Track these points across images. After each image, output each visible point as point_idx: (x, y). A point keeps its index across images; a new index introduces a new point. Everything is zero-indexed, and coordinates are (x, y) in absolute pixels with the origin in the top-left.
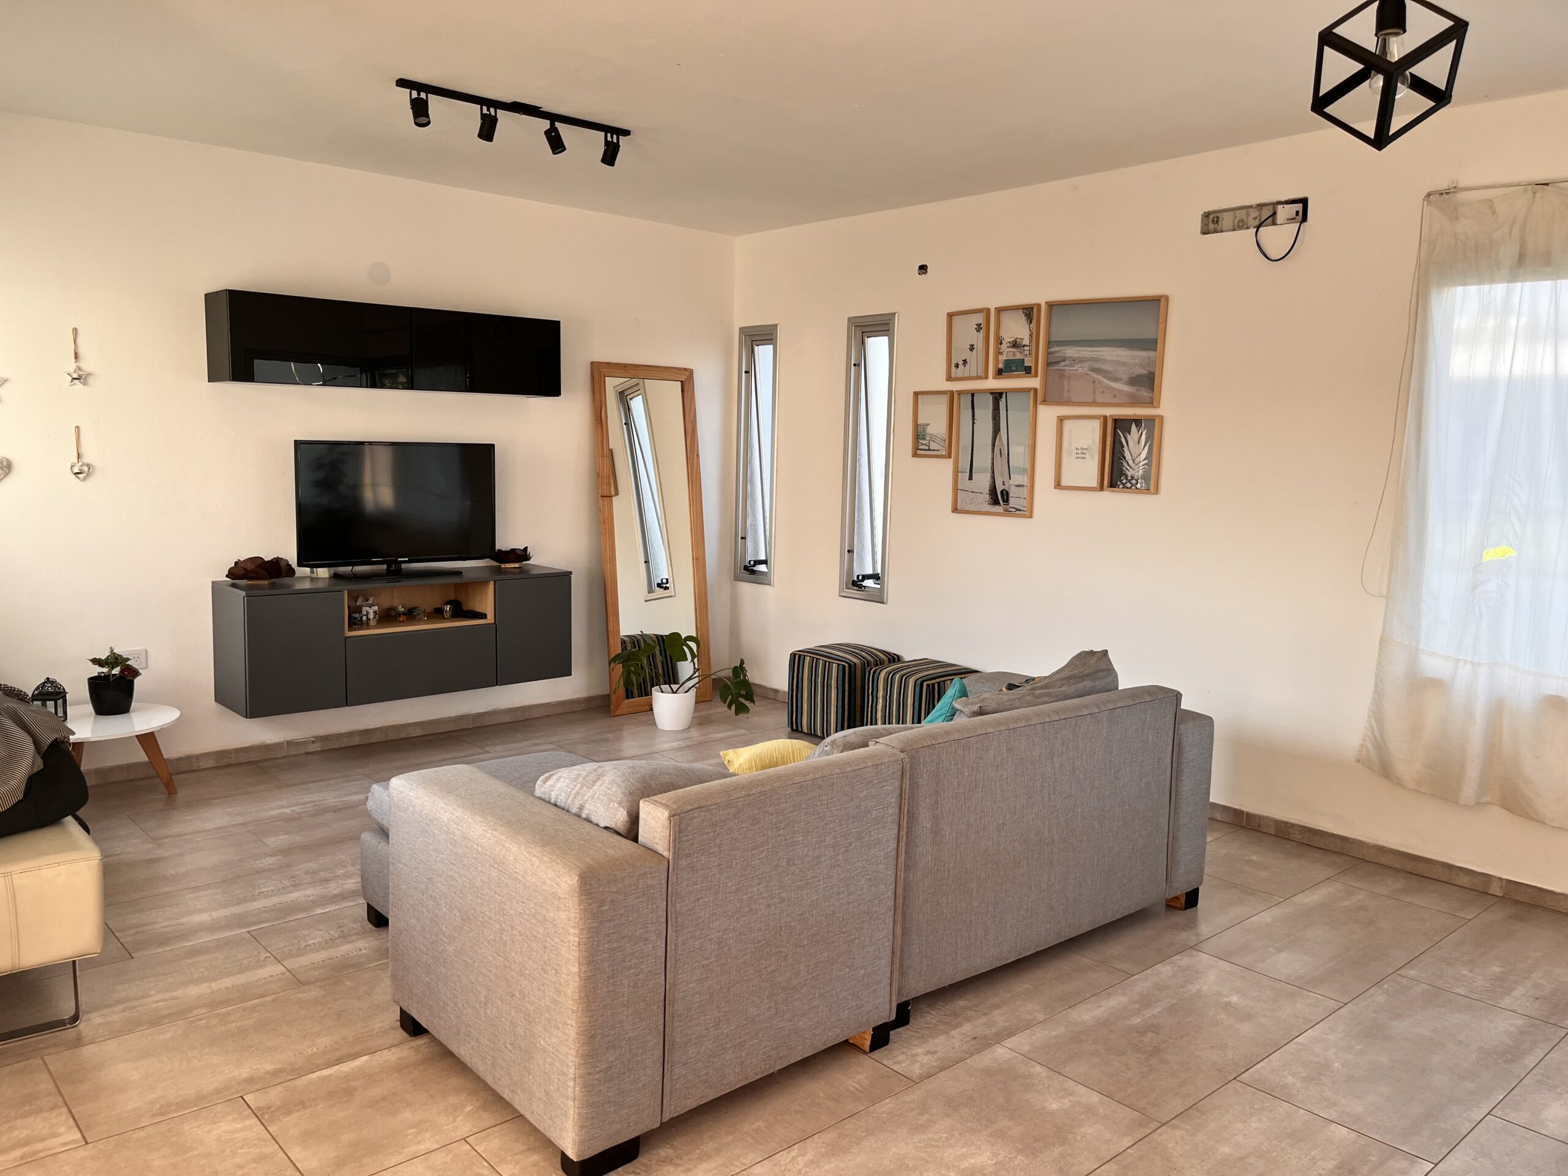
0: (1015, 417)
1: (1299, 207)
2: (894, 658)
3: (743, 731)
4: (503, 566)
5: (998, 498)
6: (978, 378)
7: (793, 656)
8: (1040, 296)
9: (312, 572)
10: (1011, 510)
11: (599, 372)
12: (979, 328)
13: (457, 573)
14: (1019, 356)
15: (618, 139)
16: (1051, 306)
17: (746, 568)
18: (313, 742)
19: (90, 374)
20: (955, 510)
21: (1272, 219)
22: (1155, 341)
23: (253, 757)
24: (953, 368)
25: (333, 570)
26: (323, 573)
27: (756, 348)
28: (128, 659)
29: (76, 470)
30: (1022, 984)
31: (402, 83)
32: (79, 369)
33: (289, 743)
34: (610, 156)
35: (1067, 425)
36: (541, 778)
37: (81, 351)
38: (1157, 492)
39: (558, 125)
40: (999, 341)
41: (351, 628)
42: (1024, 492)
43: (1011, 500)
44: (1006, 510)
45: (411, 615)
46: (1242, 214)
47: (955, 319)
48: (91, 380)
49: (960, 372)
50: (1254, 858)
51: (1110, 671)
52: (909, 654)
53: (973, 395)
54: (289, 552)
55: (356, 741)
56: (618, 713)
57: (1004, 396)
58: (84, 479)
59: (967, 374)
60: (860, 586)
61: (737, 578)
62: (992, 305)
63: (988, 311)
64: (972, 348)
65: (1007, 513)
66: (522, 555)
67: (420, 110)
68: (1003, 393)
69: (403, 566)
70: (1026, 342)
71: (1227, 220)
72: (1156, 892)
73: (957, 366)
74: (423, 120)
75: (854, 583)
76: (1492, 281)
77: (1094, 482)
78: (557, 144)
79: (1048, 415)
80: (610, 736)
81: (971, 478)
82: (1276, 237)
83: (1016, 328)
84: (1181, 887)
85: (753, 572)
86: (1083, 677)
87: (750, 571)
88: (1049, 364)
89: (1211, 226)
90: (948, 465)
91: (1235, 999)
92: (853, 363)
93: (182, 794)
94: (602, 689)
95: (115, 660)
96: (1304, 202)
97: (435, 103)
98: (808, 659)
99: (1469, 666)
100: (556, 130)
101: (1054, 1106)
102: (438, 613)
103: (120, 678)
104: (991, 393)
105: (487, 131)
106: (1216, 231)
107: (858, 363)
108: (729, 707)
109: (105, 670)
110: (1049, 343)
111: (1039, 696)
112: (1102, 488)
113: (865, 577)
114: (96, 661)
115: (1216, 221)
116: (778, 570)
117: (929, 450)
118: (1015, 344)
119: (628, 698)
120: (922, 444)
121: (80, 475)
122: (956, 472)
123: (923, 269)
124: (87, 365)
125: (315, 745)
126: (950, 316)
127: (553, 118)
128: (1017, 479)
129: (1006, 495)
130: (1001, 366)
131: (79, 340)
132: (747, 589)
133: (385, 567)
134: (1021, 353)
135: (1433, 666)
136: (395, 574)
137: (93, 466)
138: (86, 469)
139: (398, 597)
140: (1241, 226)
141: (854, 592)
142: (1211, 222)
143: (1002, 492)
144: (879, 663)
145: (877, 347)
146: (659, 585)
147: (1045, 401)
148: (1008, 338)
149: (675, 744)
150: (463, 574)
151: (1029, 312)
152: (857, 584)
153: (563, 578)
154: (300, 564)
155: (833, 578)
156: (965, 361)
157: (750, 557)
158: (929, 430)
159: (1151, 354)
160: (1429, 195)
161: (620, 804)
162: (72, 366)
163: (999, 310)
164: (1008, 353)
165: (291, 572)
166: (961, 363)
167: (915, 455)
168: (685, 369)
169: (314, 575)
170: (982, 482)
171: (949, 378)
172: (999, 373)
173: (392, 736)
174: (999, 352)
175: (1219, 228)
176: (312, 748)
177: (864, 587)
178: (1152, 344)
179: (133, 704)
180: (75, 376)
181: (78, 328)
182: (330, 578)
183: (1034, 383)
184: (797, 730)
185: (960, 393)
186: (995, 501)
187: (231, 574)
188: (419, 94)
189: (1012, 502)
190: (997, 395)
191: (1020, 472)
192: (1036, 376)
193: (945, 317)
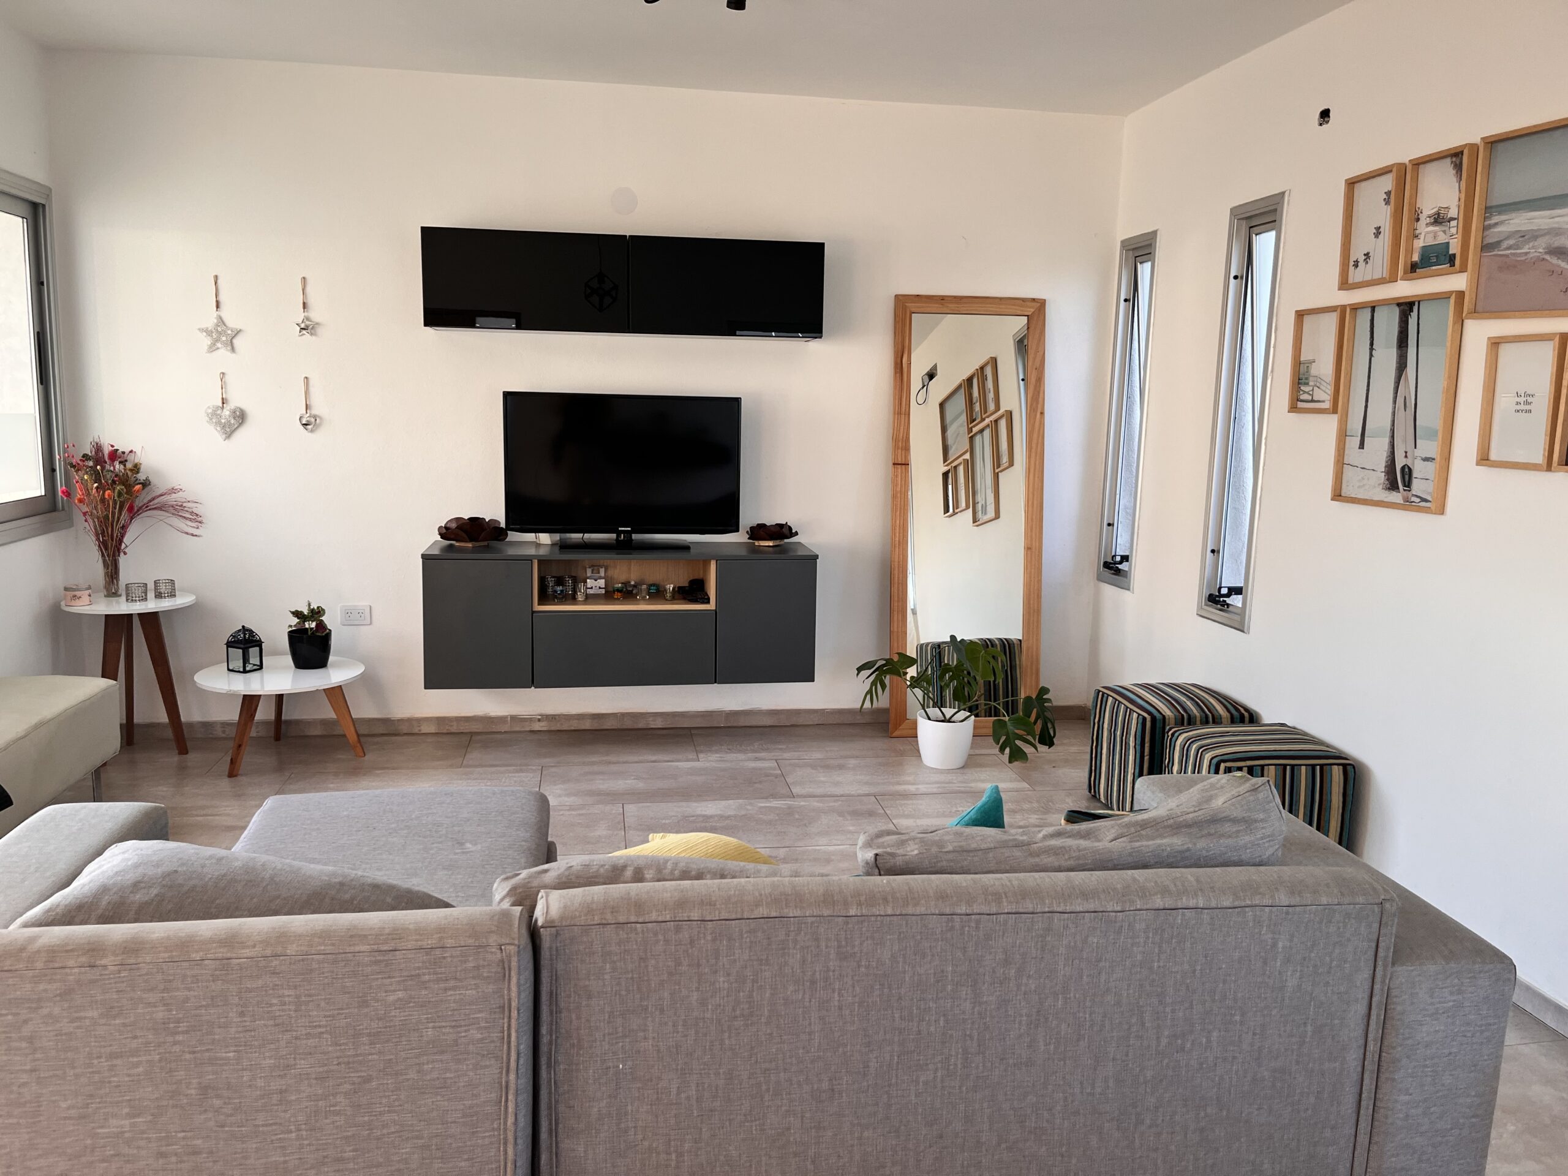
4: (757, 543)
6: (1382, 281)
8: (1476, 130)
9: (529, 537)
10: (1413, 499)
11: (903, 307)
12: (1387, 198)
13: (685, 548)
14: (1442, 238)
16: (1493, 143)
17: (1109, 564)
18: (539, 720)
19: (317, 324)
20: (1338, 495)
24: (1351, 268)
25: (557, 537)
26: (544, 539)
27: (1138, 267)
28: (322, 615)
29: (304, 421)
32: (308, 319)
37: (311, 302)
40: (1415, 216)
41: (539, 605)
42: (1435, 470)
43: (1415, 482)
44: (1407, 500)
47: (1357, 190)
48: (319, 330)
49: (1361, 273)
52: (1271, 715)
53: (1373, 309)
56: (896, 733)
57: (1415, 308)
58: (311, 431)
59: (1368, 277)
60: (1225, 604)
61: (1099, 578)
62: (1405, 159)
63: (1402, 167)
64: (1378, 232)
65: (1408, 505)
66: (782, 532)
68: (1415, 303)
69: (634, 536)
70: (1455, 211)
73: (1355, 263)
75: (1218, 599)
77: (1539, 458)
79: (1478, 338)
81: (1362, 446)
83: (1440, 191)
85: (1116, 571)
87: (1114, 569)
90: (1331, 423)
92: (1232, 275)
95: (310, 613)
102: (660, 593)
103: (317, 632)
104: (1399, 305)
107: (1240, 275)
108: (1002, 750)
109: (303, 623)
112: (1550, 467)
113: (1231, 591)
114: (297, 614)
117: (1312, 401)
118: (1437, 219)
120: (1305, 392)
121: (308, 427)
122: (1343, 435)
123: (1325, 114)
124: (315, 315)
125: (542, 724)
126: (1350, 184)
128: (1428, 447)
129: (1407, 472)
130: (1416, 258)
131: (309, 289)
132: (1109, 591)
134: (1444, 232)
136: (625, 547)
137: (319, 417)
138: (313, 420)
141: (1213, 611)
143: (1403, 468)
145: (1264, 248)
147: (1475, 313)
148: (1428, 208)
150: (692, 550)
151: (1460, 159)
154: (511, 526)
155: (1194, 588)
156: (1367, 256)
157: (1117, 551)
158: (1314, 371)
162: (300, 316)
163: (1419, 164)
164: (1428, 235)
165: (500, 535)
166: (1360, 260)
167: (1293, 409)
168: (1034, 300)
169: (534, 541)
170: (1377, 451)
171: (1345, 284)
172: (1413, 269)
173: (628, 724)
174: (1414, 234)
176: (537, 726)
177: (1228, 605)
180: (303, 326)
181: (307, 276)
182: (553, 545)
183: (1458, 282)
185: (1355, 308)
186: (1393, 486)
187: (446, 535)
189: (1417, 486)
190: (1407, 307)
191: (1432, 434)
192: (1463, 270)
193: (1342, 188)
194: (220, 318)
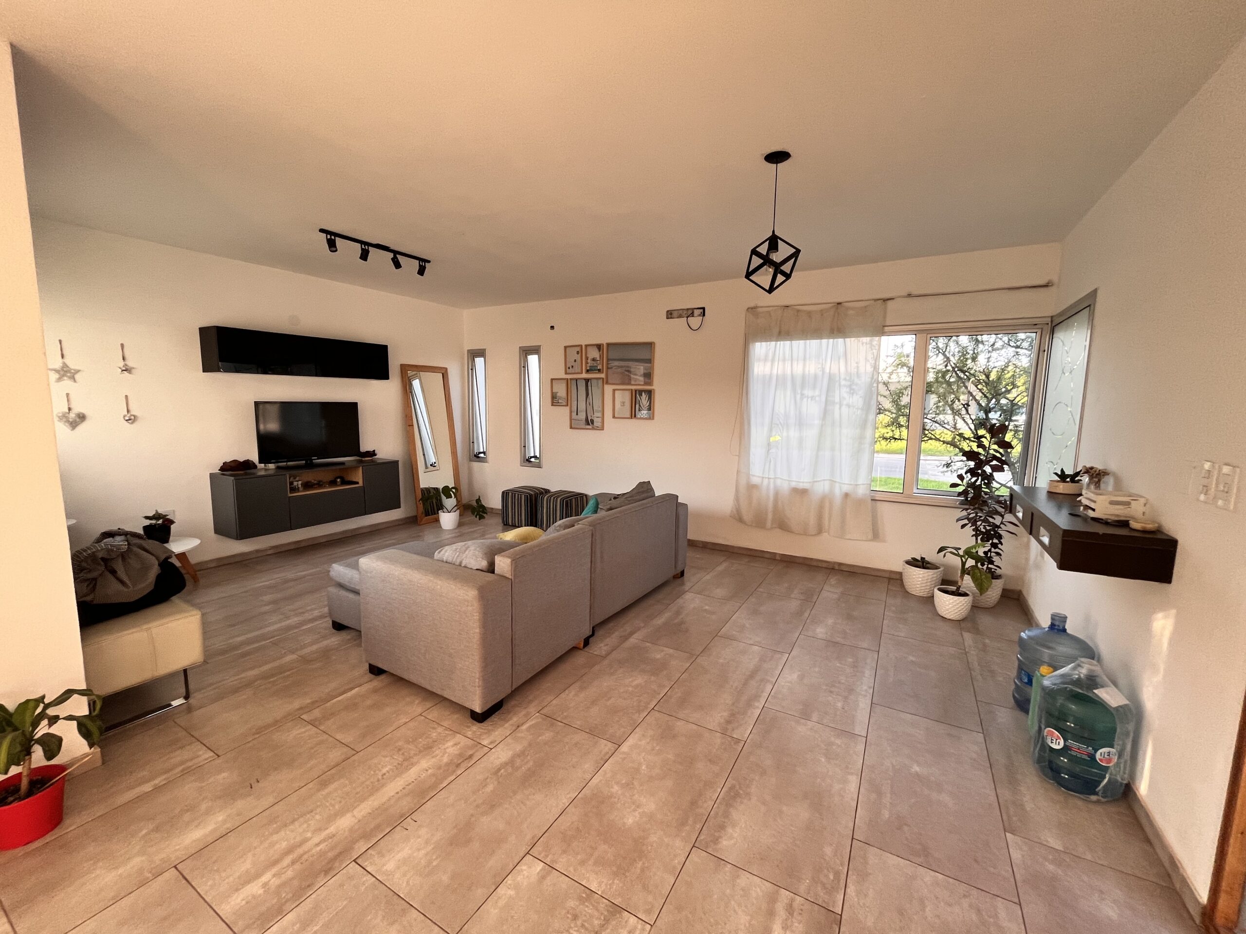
0: (595, 391)
1: (702, 310)
2: (547, 491)
3: (483, 527)
4: (363, 459)
5: (589, 422)
6: (578, 373)
7: (503, 493)
8: (604, 340)
9: (265, 466)
10: (595, 427)
11: (404, 368)
12: (578, 353)
13: (343, 463)
14: (595, 365)
15: (425, 264)
16: (608, 345)
17: (475, 456)
19: (132, 368)
20: (571, 428)
21: (692, 315)
22: (651, 359)
23: (237, 559)
24: (568, 369)
25: (276, 465)
26: (271, 466)
27: (475, 359)
28: (167, 515)
29: (127, 418)
30: (632, 614)
31: (322, 231)
32: (126, 365)
33: (257, 551)
34: (421, 271)
35: (617, 392)
36: (437, 552)
37: (127, 356)
38: (653, 419)
39: (398, 256)
40: (587, 358)
41: (291, 493)
42: (600, 420)
44: (593, 427)
45: (320, 485)
46: (681, 312)
47: (568, 349)
48: (133, 371)
49: (571, 370)
50: (698, 556)
51: (652, 489)
52: (553, 489)
53: (577, 380)
54: (254, 457)
55: (293, 547)
56: (423, 522)
58: (132, 423)
59: (573, 372)
61: (471, 460)
62: (583, 344)
63: (582, 346)
64: (575, 361)
65: (593, 429)
66: (373, 454)
67: (332, 245)
68: (589, 380)
69: (314, 461)
70: (598, 359)
71: (675, 314)
72: (673, 572)
73: (569, 368)
74: (334, 249)
75: (527, 460)
76: (771, 341)
77: (628, 415)
78: (397, 265)
79: (608, 389)
80: (421, 534)
81: (577, 414)
82: (695, 321)
83: (594, 353)
84: (679, 570)
85: (479, 457)
86: (643, 492)
87: (477, 457)
88: (608, 368)
89: (670, 316)
90: (567, 409)
91: (707, 607)
92: (522, 366)
93: (202, 581)
94: (413, 514)
95: (157, 516)
96: (704, 309)
97: (338, 241)
98: (510, 494)
99: (767, 480)
100: (397, 258)
101: (658, 656)
102: (333, 483)
103: (163, 525)
104: (584, 380)
105: (364, 256)
106: (671, 318)
107: (524, 367)
108: (476, 517)
109: (154, 522)
110: (608, 360)
111: (629, 501)
112: (632, 418)
113: (531, 457)
114: (147, 518)
115: (671, 314)
116: (490, 456)
117: (559, 403)
118: (594, 360)
119: (426, 516)
120: (555, 401)
121: (129, 421)
122: (571, 412)
123: (552, 327)
124: (130, 363)
126: (566, 347)
127: (396, 253)
128: (596, 414)
130: (588, 368)
131: (125, 350)
132: (476, 465)
133: (304, 462)
134: (596, 363)
135: (755, 480)
136: (310, 466)
137: (137, 416)
138: (133, 417)
139: (310, 476)
140: (680, 316)
141: (527, 464)
142: (670, 315)
143: (591, 420)
144: (541, 493)
145: (533, 360)
146: (431, 465)
147: (607, 383)
148: (590, 357)
149: (453, 535)
150: (346, 464)
151: (599, 347)
152: (528, 460)
153: (395, 464)
154: (260, 462)
155: (517, 458)
156: (572, 366)
157: (476, 451)
158: (558, 395)
159: (649, 365)
160: (748, 308)
161: (483, 558)
162: (121, 364)
163: (586, 346)
164: (591, 363)
165: (255, 467)
166: (571, 367)
167: (552, 405)
168: (444, 368)
169: (267, 468)
170: (582, 416)
171: (566, 373)
172: (588, 371)
173: (310, 543)
174: (587, 363)
175: (672, 317)
176: (270, 552)
177: (531, 462)
178: (650, 361)
179: (171, 538)
180: (124, 369)
181: (124, 343)
182: (275, 468)
183: (603, 376)
184: (506, 525)
185: (571, 379)
187: (222, 469)
188: (331, 237)
189: (595, 424)
190: (587, 381)
191: (598, 412)
192: (603, 373)
193: (563, 348)
194: (64, 364)
